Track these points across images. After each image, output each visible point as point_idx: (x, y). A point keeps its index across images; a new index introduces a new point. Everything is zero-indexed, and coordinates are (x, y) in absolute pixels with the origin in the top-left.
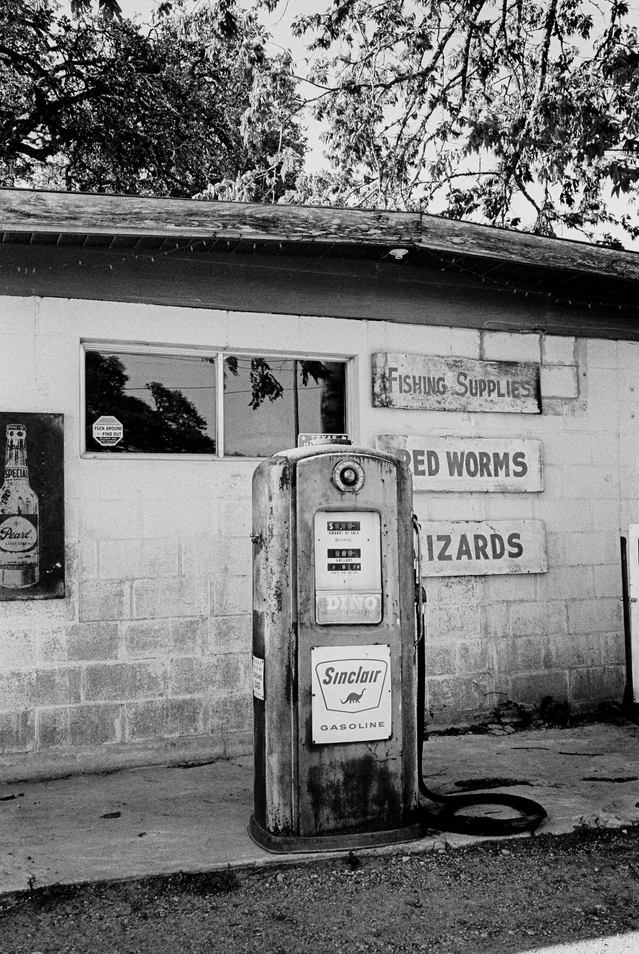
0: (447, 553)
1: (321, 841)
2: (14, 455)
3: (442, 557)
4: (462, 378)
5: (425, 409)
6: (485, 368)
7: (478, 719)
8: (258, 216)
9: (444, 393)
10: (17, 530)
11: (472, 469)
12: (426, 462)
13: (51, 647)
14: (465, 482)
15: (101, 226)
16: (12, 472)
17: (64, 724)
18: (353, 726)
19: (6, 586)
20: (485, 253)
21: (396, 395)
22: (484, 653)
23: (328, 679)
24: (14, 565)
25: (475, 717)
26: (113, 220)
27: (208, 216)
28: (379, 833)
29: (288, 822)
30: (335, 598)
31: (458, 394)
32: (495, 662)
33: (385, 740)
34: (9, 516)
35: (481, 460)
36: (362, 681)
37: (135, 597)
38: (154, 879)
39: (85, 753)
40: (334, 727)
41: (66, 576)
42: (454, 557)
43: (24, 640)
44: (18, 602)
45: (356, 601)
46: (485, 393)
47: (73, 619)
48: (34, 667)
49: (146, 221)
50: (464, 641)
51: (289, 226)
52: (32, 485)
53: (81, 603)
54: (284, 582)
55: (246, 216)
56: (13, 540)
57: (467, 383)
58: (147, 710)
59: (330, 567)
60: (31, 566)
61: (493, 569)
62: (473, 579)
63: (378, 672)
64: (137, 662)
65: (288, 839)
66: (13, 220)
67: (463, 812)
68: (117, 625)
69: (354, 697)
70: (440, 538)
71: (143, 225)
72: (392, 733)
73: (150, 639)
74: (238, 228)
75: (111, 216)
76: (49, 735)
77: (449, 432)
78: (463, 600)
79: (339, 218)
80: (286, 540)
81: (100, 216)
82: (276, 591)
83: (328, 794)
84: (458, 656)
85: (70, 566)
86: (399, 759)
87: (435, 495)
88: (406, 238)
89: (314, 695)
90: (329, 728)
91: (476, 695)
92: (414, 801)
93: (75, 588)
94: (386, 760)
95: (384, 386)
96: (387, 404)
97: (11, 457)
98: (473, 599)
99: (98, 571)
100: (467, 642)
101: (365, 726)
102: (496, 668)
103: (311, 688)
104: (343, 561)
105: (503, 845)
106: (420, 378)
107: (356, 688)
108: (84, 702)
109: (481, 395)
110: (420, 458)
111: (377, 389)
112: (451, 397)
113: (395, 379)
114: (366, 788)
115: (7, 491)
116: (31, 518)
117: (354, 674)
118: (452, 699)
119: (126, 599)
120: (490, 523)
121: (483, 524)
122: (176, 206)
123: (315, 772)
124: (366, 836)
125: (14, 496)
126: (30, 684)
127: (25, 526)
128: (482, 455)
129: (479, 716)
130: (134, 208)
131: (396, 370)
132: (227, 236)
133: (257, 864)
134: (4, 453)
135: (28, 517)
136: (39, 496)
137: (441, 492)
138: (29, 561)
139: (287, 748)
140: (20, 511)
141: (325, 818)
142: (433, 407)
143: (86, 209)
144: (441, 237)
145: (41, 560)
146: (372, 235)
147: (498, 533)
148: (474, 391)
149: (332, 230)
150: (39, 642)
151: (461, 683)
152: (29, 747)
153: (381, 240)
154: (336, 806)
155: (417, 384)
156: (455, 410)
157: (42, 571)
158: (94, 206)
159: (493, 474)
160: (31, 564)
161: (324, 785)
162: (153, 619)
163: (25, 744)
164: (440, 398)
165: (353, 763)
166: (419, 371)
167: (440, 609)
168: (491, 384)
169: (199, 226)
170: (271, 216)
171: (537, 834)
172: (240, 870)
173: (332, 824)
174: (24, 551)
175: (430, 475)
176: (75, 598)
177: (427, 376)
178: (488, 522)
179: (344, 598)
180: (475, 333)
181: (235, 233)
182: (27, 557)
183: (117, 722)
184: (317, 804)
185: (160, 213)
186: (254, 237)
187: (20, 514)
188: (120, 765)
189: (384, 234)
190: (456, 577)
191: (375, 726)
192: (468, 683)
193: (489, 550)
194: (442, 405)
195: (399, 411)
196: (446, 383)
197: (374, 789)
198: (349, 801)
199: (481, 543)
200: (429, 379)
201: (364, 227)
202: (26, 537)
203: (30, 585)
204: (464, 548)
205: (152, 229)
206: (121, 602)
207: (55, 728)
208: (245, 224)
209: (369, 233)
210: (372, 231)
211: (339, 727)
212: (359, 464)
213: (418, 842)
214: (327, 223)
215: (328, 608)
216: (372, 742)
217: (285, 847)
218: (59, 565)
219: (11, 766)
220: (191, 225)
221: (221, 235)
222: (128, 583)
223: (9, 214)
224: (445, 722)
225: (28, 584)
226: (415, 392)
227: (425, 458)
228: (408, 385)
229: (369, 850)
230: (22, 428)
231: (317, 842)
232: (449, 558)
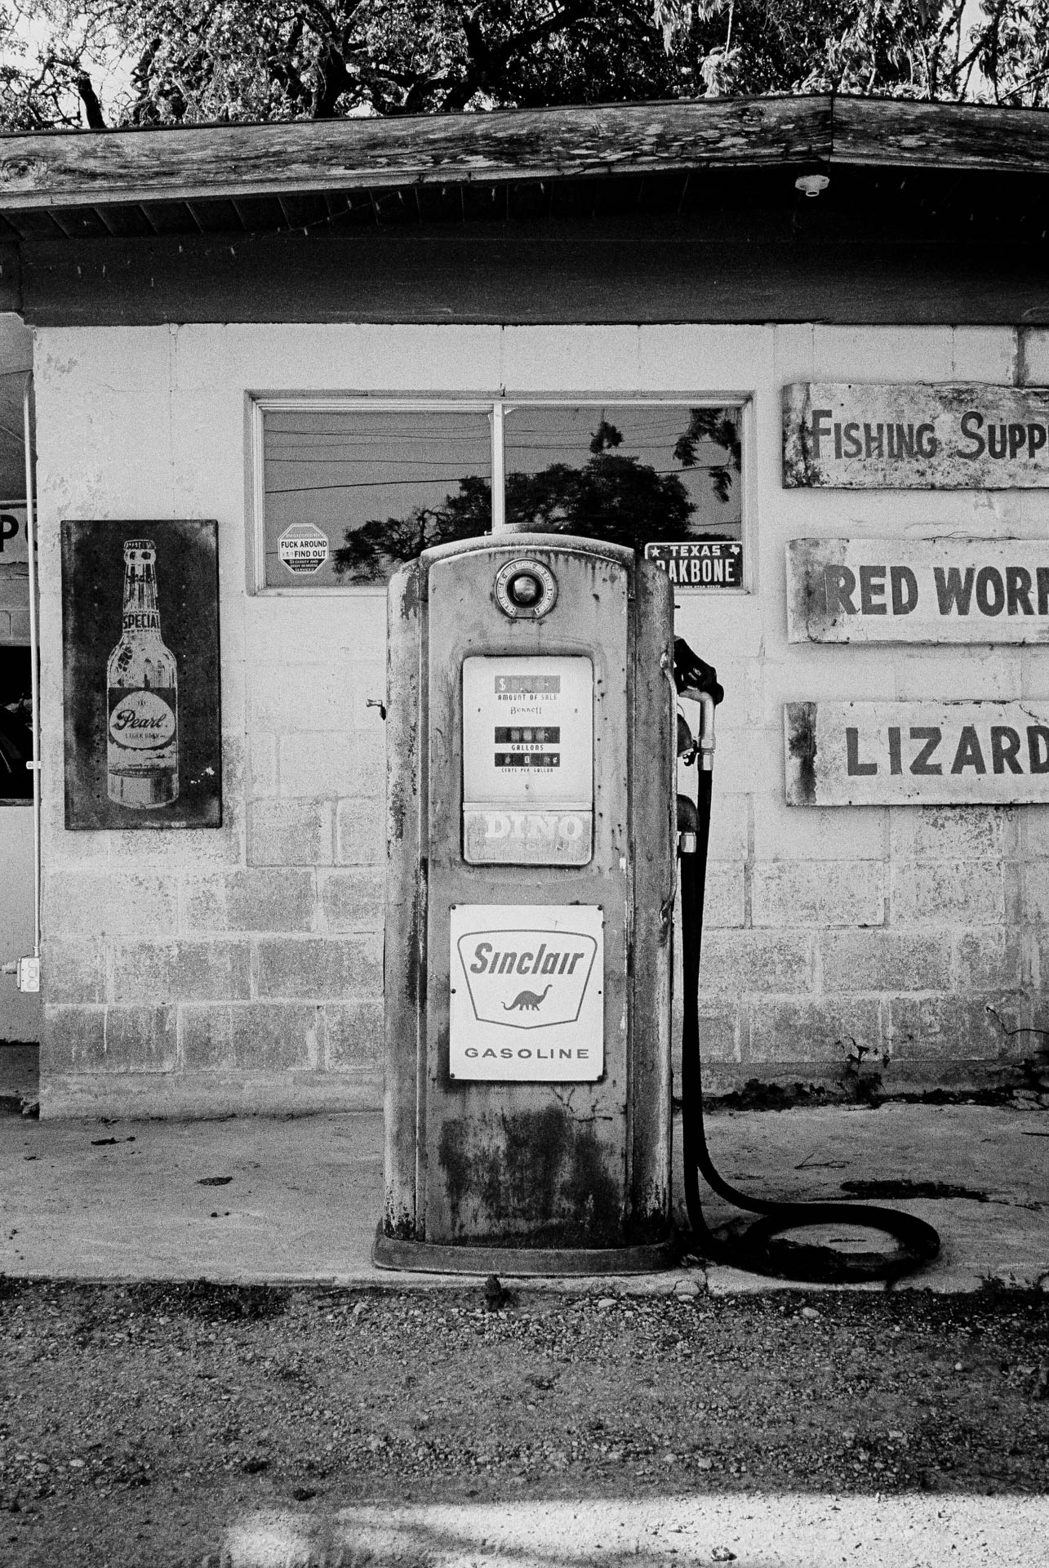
0: (931, 761)
1: (462, 1255)
2: (137, 593)
3: (920, 767)
4: (972, 424)
5: (890, 488)
6: (1022, 403)
7: (996, 1078)
8: (500, 135)
9: (931, 454)
10: (143, 714)
11: (991, 599)
12: (888, 589)
13: (203, 906)
14: (975, 624)
15: (215, 183)
16: (135, 619)
17: (224, 1032)
18: (525, 1054)
19: (126, 805)
20: (975, 163)
21: (828, 463)
22: (1013, 953)
23: (479, 964)
24: (139, 770)
25: (990, 1075)
26: (235, 170)
27: (407, 146)
28: (572, 1252)
29: (407, 1215)
30: (501, 817)
31: (961, 454)
32: (1036, 971)
33: (590, 1083)
34: (130, 691)
35: (1011, 582)
36: (544, 971)
37: (339, 829)
38: (153, 1285)
39: (257, 1082)
40: (489, 1052)
41: (225, 789)
42: (947, 768)
43: (159, 893)
44: (149, 833)
45: (542, 824)
46: (1023, 451)
47: (236, 862)
48: (174, 938)
49: (294, 166)
50: (969, 929)
51: (559, 148)
52: (167, 640)
53: (250, 835)
54: (408, 785)
55: (477, 138)
56: (138, 730)
57: (983, 432)
58: (361, 1018)
59: (500, 760)
60: (166, 772)
61: (1030, 792)
62: (991, 812)
63: (577, 956)
64: (343, 938)
65: (406, 1244)
66: (67, 187)
67: (792, 1235)
68: (308, 875)
69: (528, 1000)
70: (916, 733)
71: (288, 174)
72: (605, 1072)
73: (366, 900)
74: (462, 162)
75: (230, 163)
76: (200, 1049)
77: (944, 531)
78: (970, 853)
79: (662, 122)
80: (412, 709)
81: (213, 166)
82: (394, 802)
83: (477, 1170)
84: (956, 956)
85: (231, 774)
86: (619, 1121)
87: (908, 651)
88: (800, 148)
89: (454, 992)
90: (481, 1053)
91: (993, 1032)
92: (653, 1200)
93: (239, 811)
94: (591, 1119)
95: (804, 446)
96: (809, 481)
97: (132, 594)
98: (990, 850)
99: (278, 782)
100: (975, 930)
101: (549, 1055)
102: (1037, 983)
103: (448, 977)
104: (526, 749)
105: (811, 1300)
106: (880, 427)
107: (534, 983)
108: (255, 998)
109: (1013, 455)
110: (875, 581)
111: (790, 453)
112: (946, 463)
113: (827, 432)
114: (551, 1166)
115: (127, 649)
116: (165, 694)
117: (530, 956)
118: (940, 1038)
119: (325, 831)
120: (1028, 705)
121: (1014, 706)
122: (346, 133)
123: (453, 1131)
124: (545, 1256)
125: (138, 656)
126: (167, 963)
127: (156, 707)
128: (1013, 572)
129: (998, 1073)
130: (272, 145)
131: (828, 414)
132: (444, 179)
133: (337, 1283)
134: (121, 589)
135: (159, 692)
136: (178, 657)
137: (923, 645)
138: (162, 764)
139: (408, 1083)
140: (146, 681)
141: (470, 1214)
142: (907, 482)
143: (190, 155)
144: (875, 138)
145: (182, 762)
146: (727, 148)
147: (1043, 724)
148: (998, 448)
149: (646, 148)
150: (182, 897)
151: (961, 1007)
152: (168, 1066)
153: (746, 158)
154: (491, 1194)
155: (874, 439)
156: (955, 488)
157: (184, 779)
158: (203, 148)
159: (1036, 610)
160: (165, 769)
161: (470, 1155)
162: (370, 865)
163: (161, 1058)
164: (922, 464)
165: (526, 1119)
166: (879, 414)
167: (919, 866)
168: (1036, 433)
169: (388, 165)
170: (525, 132)
171: (899, 1287)
172: (303, 1288)
173: (482, 1226)
174: (154, 748)
175: (896, 612)
176: (240, 828)
177: (895, 422)
178: (1025, 703)
179: (518, 818)
180: (1007, 335)
181: (457, 171)
182: (159, 757)
183: (311, 1038)
184: (457, 1185)
185: (318, 149)
186: (494, 176)
187: (147, 688)
188: (316, 1106)
189: (753, 145)
190: (953, 807)
191: (569, 1056)
192: (976, 1009)
193: (1023, 757)
194: (929, 478)
195: (834, 495)
196: (938, 434)
197: (565, 1173)
198: (517, 1189)
199: (1006, 743)
200: (900, 428)
201: (712, 134)
202: (158, 726)
203: (164, 804)
204: (969, 752)
205: (306, 179)
206: (316, 837)
207: (209, 1039)
208: (476, 153)
209: (721, 145)
210: (728, 141)
211: (498, 1053)
212: (547, 567)
213: (651, 1277)
214: (635, 135)
215: (487, 835)
216: (563, 1084)
217: (397, 1258)
218: (210, 771)
219: (140, 1092)
220: (374, 164)
221: (434, 179)
222: (327, 804)
223: (62, 177)
224: (925, 1078)
225: (161, 801)
226: (869, 455)
227: (887, 581)
228: (856, 442)
229: (549, 1282)
230: (149, 546)
231: (452, 1255)
232: (937, 770)
